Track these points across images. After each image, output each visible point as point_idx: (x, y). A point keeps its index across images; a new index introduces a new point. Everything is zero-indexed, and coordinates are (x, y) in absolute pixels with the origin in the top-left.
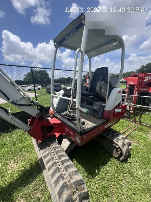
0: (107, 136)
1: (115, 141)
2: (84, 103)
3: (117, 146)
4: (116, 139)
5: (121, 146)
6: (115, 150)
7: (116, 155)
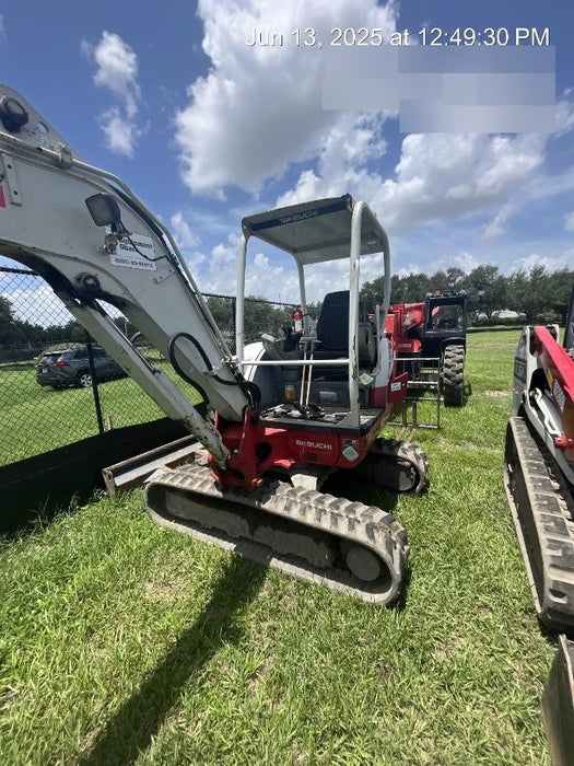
0: (380, 451)
1: (400, 454)
2: (322, 378)
3: (407, 464)
4: (400, 451)
5: (414, 460)
6: (403, 475)
7: (405, 485)
